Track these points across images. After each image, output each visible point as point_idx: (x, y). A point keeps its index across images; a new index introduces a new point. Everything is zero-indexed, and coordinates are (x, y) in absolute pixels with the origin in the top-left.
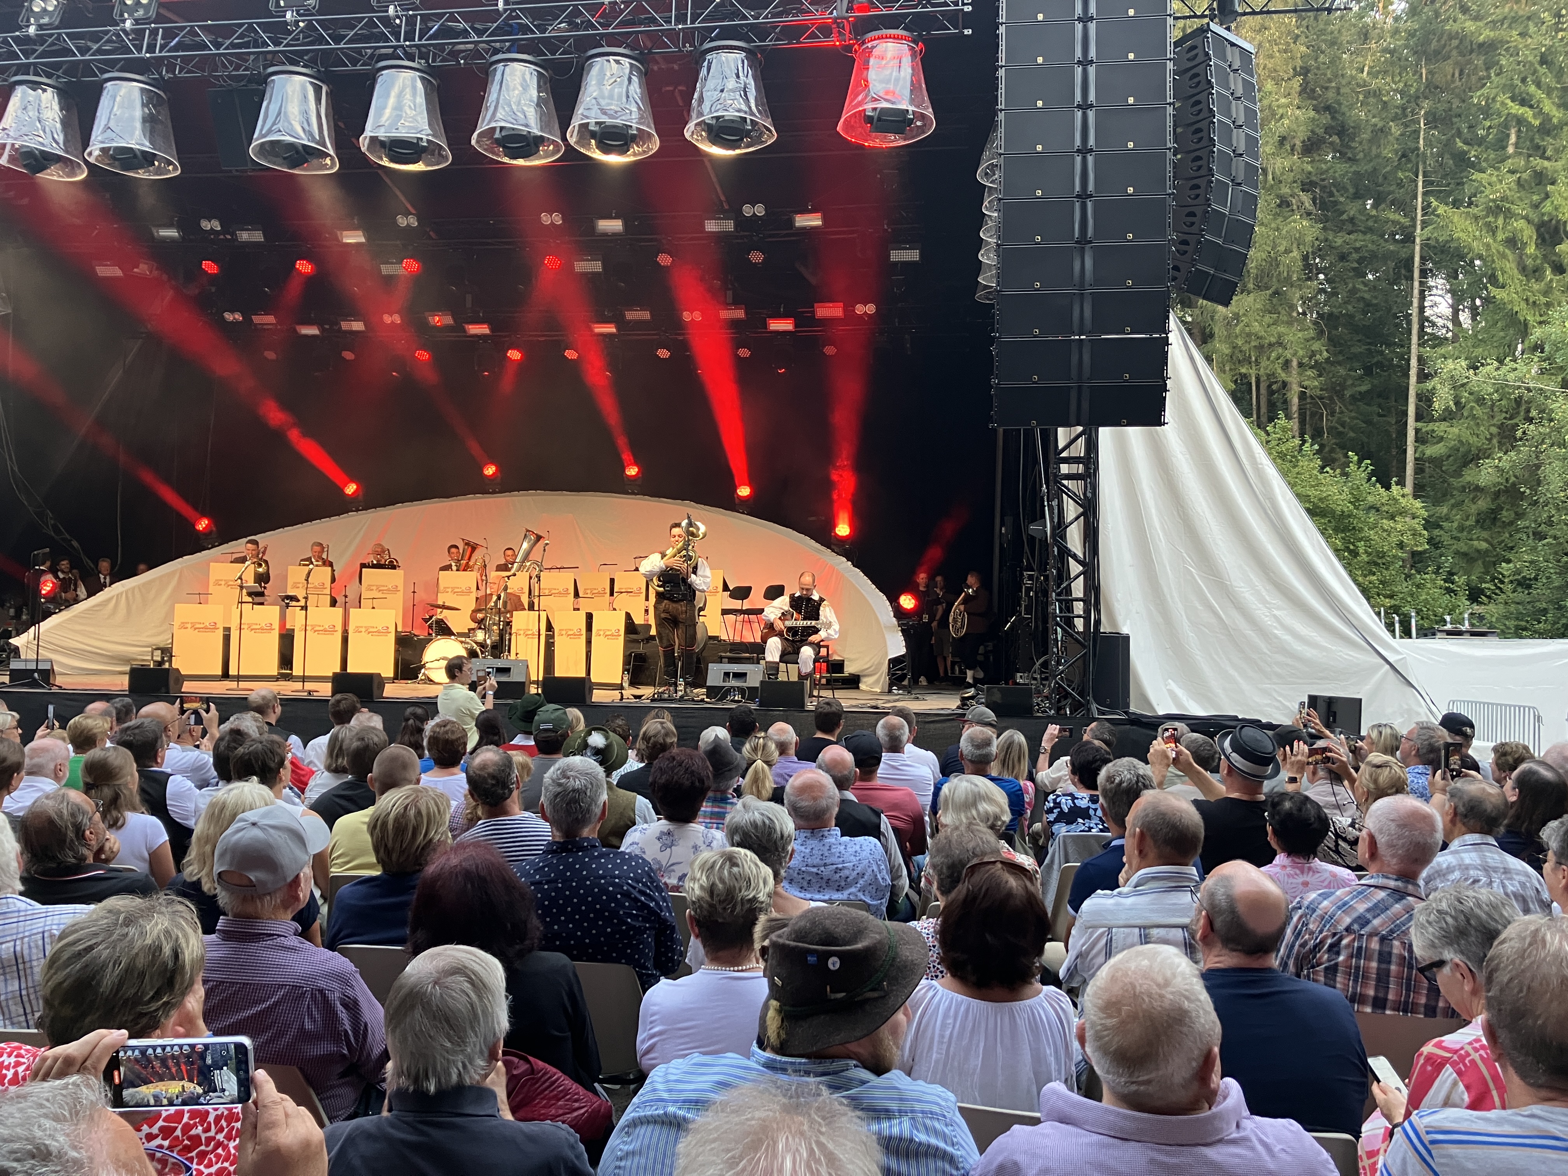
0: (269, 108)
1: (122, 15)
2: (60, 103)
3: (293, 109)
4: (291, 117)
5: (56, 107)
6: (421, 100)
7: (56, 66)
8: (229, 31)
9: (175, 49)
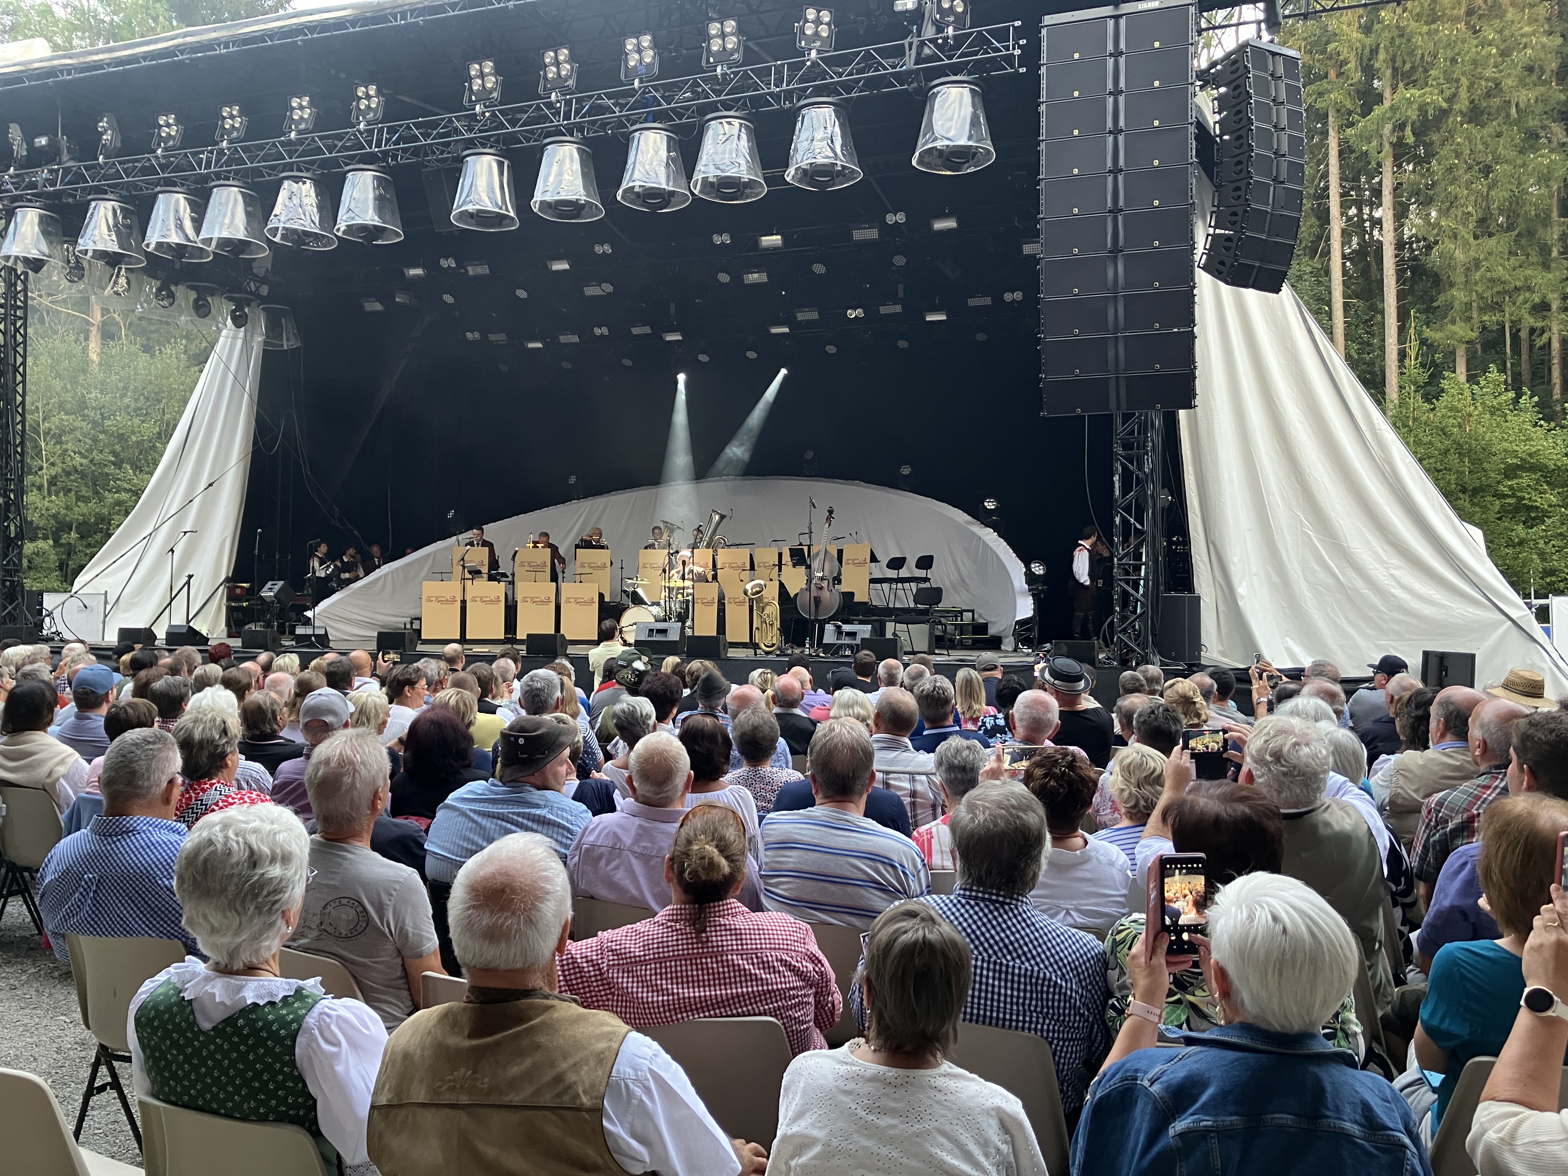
0: (465, 183)
1: (358, 118)
2: (316, 191)
3: (482, 184)
4: (480, 189)
5: (313, 195)
6: (577, 166)
7: (312, 162)
8: (435, 125)
9: (396, 143)
